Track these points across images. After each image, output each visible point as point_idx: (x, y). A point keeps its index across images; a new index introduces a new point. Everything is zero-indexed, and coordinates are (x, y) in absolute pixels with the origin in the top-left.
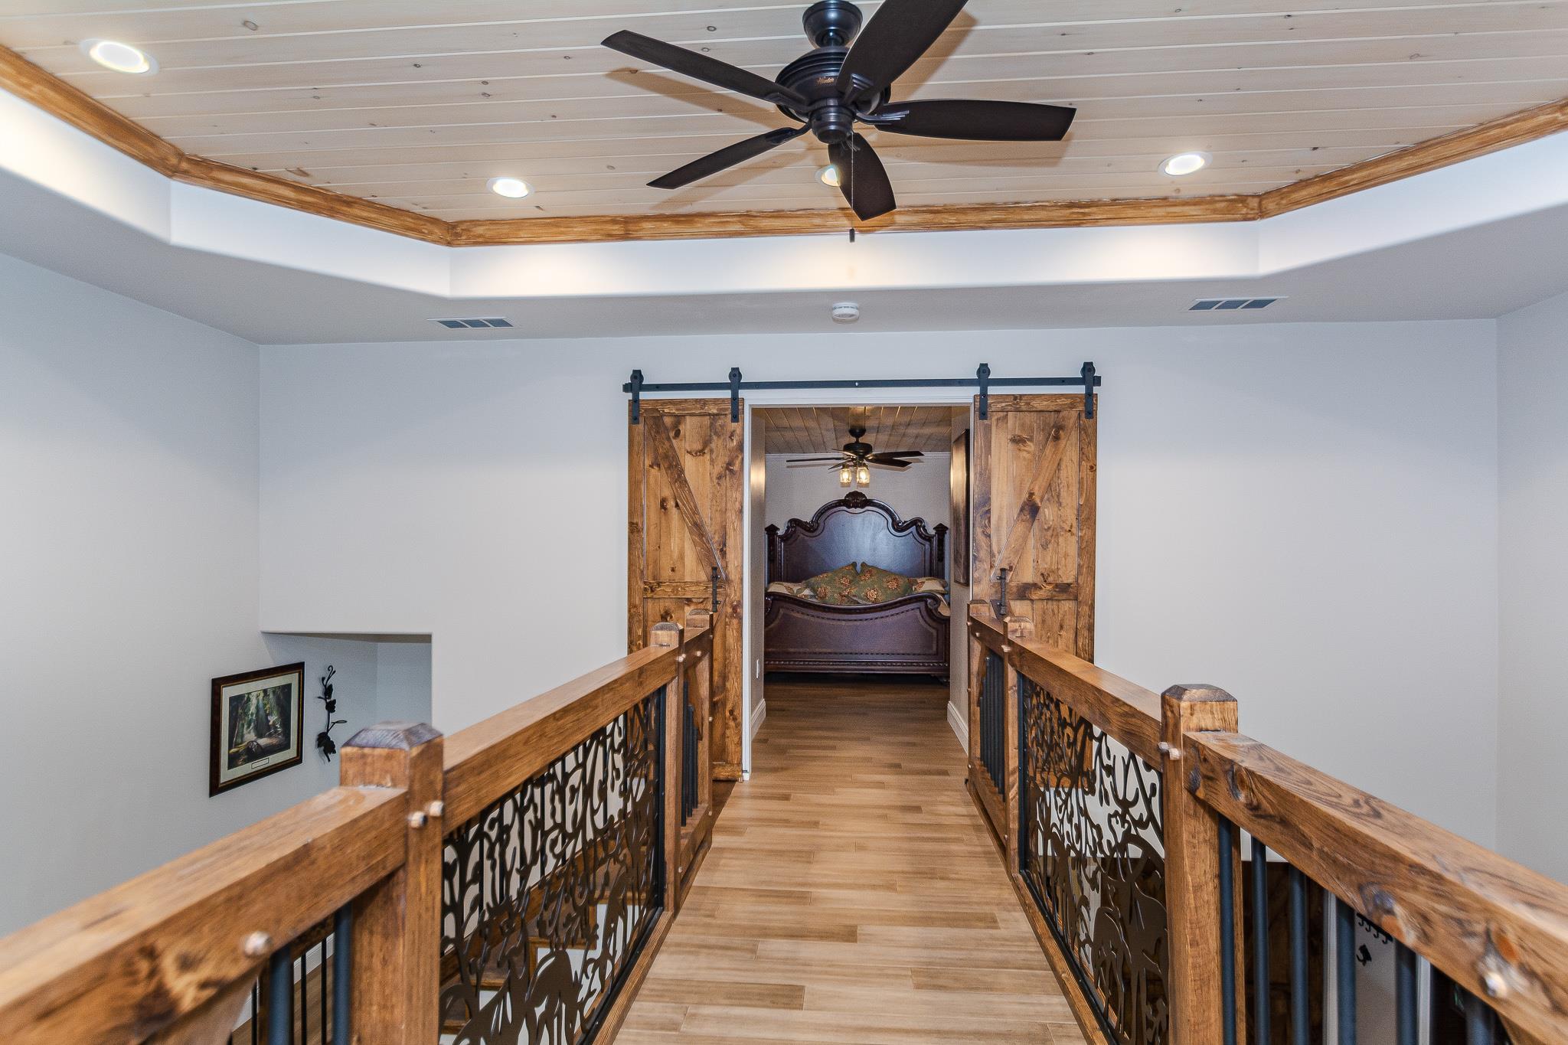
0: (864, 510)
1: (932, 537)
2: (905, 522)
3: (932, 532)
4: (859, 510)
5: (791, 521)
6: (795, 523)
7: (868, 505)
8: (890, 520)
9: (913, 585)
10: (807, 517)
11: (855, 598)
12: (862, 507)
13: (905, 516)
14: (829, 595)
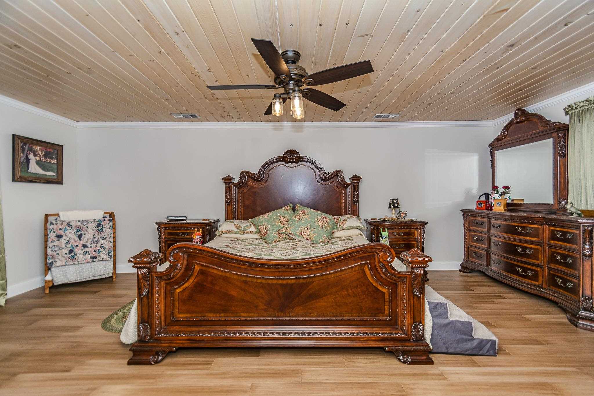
0: (297, 165)
1: (348, 185)
2: (329, 173)
3: (348, 181)
4: (294, 165)
5: (242, 173)
6: (245, 174)
7: (301, 161)
8: (317, 172)
9: (338, 223)
10: (255, 170)
11: (291, 236)
12: (297, 163)
13: (329, 169)
14: (269, 232)
